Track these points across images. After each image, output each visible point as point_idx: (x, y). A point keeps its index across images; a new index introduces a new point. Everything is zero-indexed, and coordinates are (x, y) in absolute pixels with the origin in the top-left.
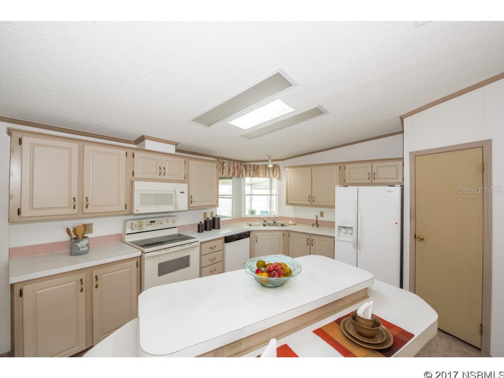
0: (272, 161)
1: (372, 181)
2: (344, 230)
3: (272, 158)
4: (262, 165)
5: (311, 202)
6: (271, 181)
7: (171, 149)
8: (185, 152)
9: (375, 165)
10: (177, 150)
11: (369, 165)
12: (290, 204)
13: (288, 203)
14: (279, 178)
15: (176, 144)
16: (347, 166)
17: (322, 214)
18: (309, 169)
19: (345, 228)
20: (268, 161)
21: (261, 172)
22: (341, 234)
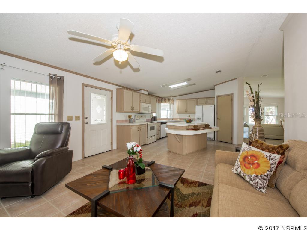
0: (172, 97)
1: (206, 104)
2: (198, 119)
3: (172, 96)
4: (167, 99)
5: (186, 112)
6: (170, 105)
7: (146, 93)
8: (150, 94)
9: (207, 99)
10: (148, 94)
11: (205, 99)
12: (178, 113)
13: (177, 113)
14: (173, 104)
15: (148, 91)
16: (199, 99)
17: (189, 116)
18: (185, 100)
19: (199, 118)
20: (170, 97)
21: (167, 101)
22: (198, 120)
